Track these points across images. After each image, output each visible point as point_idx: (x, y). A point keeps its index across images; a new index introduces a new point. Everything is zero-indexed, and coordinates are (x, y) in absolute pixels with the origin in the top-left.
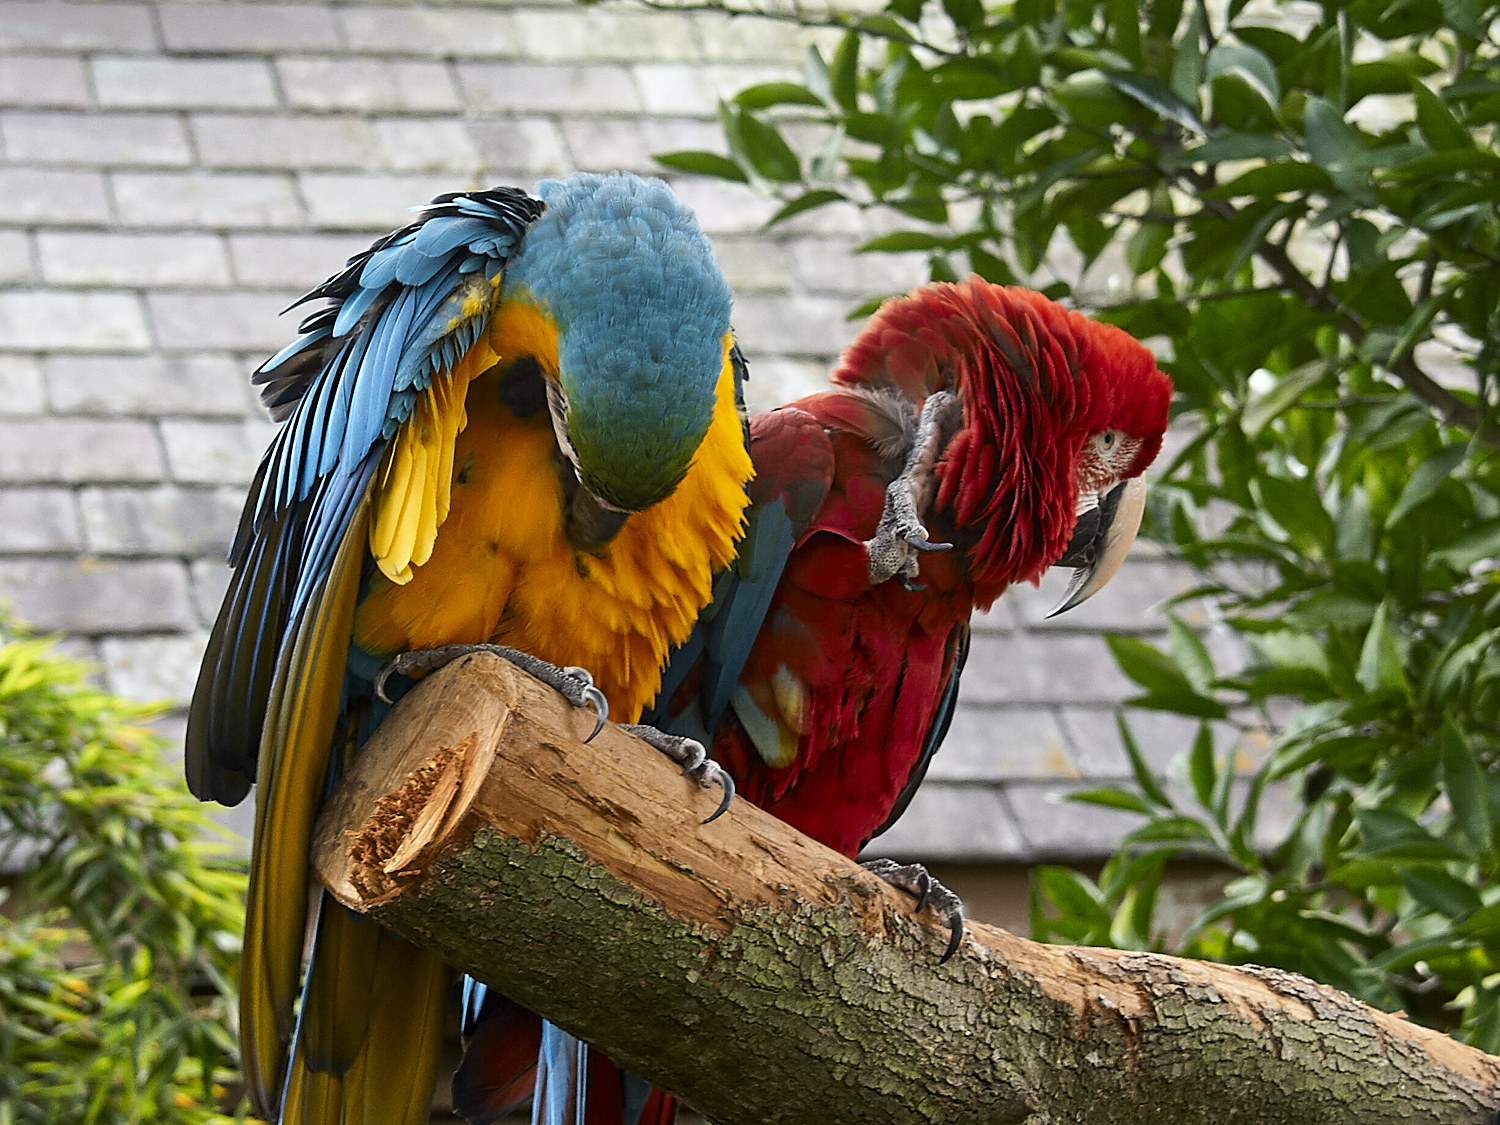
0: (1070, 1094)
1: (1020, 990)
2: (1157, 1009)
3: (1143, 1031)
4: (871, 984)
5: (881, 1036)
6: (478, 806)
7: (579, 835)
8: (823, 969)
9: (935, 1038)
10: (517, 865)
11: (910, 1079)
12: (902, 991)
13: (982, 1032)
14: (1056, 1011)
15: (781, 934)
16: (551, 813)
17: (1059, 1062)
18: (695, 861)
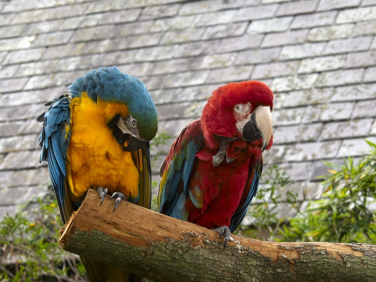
0: (272, 279)
1: (252, 255)
2: (301, 257)
3: (296, 263)
4: (196, 258)
5: (202, 269)
6: (74, 225)
7: (102, 229)
8: (179, 255)
9: (220, 269)
10: (86, 237)
11: (214, 279)
12: (208, 258)
13: (236, 266)
14: (265, 260)
15: (165, 248)
16: (94, 225)
17: (267, 272)
18: (138, 232)
